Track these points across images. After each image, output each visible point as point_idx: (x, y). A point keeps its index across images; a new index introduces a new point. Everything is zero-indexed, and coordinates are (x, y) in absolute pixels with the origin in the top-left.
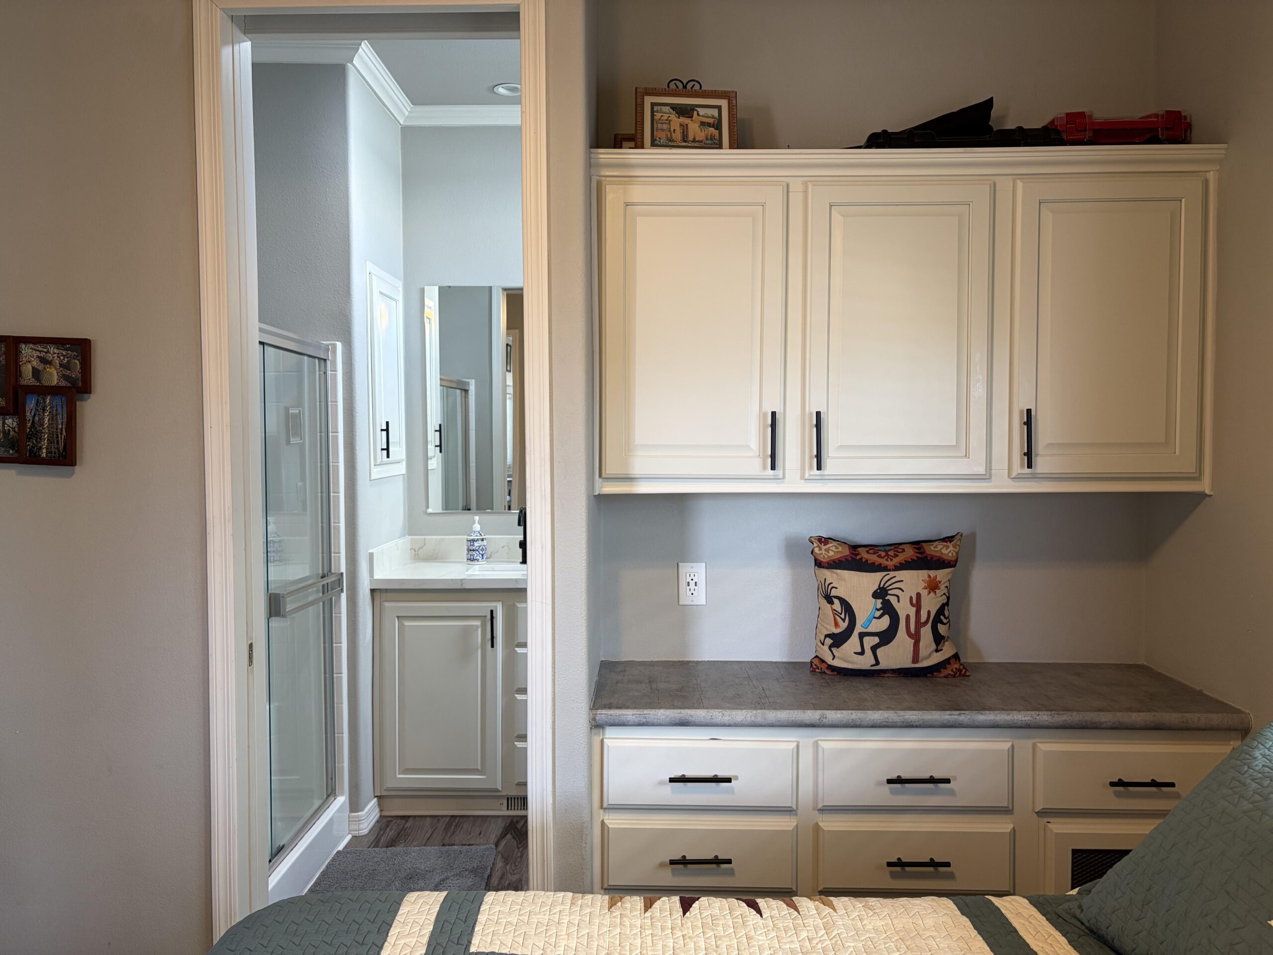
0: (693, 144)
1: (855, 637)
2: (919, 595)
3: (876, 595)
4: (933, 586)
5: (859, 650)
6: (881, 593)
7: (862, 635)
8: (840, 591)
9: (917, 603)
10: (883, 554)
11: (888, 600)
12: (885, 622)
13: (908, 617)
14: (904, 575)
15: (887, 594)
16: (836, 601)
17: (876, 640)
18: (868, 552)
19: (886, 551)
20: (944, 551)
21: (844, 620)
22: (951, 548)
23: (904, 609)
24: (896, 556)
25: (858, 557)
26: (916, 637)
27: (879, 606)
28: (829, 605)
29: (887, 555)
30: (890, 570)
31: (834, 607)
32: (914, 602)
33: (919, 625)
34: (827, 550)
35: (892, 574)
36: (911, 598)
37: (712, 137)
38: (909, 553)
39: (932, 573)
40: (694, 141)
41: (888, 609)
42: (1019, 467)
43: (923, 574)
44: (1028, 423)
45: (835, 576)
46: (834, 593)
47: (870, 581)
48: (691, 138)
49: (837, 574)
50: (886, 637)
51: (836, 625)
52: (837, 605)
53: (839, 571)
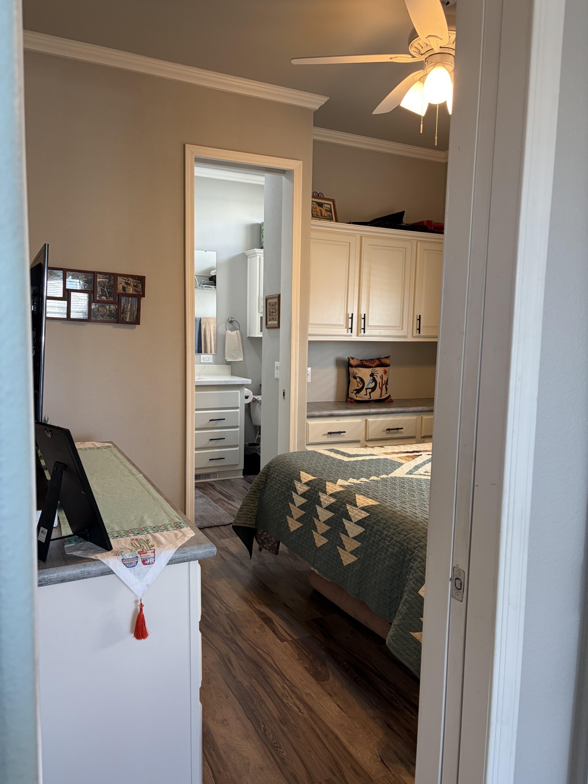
0: (324, 218)
1: (364, 389)
2: (382, 375)
3: (371, 376)
4: (385, 372)
5: (366, 394)
6: (372, 375)
7: (366, 389)
8: (359, 375)
9: (382, 378)
10: (370, 362)
11: (374, 377)
12: (372, 385)
13: (380, 382)
14: (378, 369)
15: (374, 375)
16: (358, 378)
17: (370, 390)
18: (365, 362)
19: (371, 362)
20: (387, 361)
21: (361, 384)
22: (389, 360)
23: (378, 380)
24: (374, 363)
25: (364, 364)
26: (381, 389)
27: (372, 379)
28: (355, 380)
29: (371, 363)
30: (373, 367)
31: (357, 380)
32: (381, 377)
33: (382, 385)
34: (354, 361)
35: (375, 369)
36: (380, 376)
37: (330, 216)
38: (377, 362)
39: (385, 368)
40: (324, 216)
41: (374, 380)
42: (416, 333)
43: (383, 368)
44: (419, 320)
45: (357, 370)
46: (357, 375)
47: (368, 371)
48: (323, 215)
49: (358, 369)
50: (373, 389)
51: (358, 386)
52: (358, 380)
53: (359, 368)
